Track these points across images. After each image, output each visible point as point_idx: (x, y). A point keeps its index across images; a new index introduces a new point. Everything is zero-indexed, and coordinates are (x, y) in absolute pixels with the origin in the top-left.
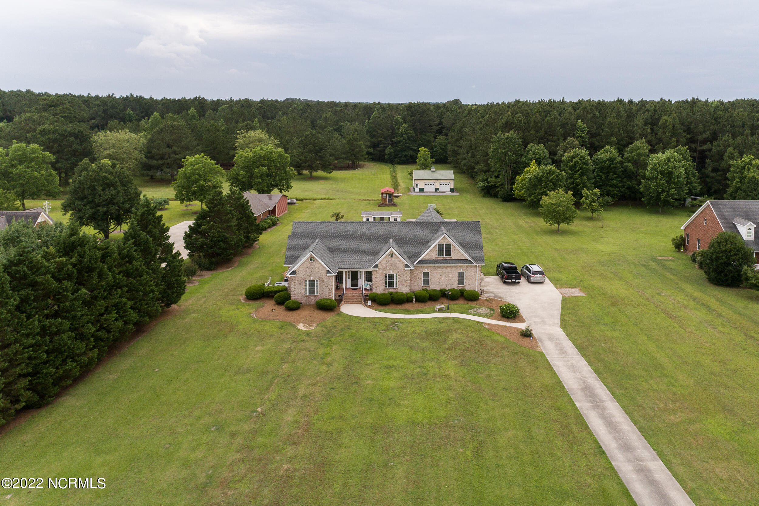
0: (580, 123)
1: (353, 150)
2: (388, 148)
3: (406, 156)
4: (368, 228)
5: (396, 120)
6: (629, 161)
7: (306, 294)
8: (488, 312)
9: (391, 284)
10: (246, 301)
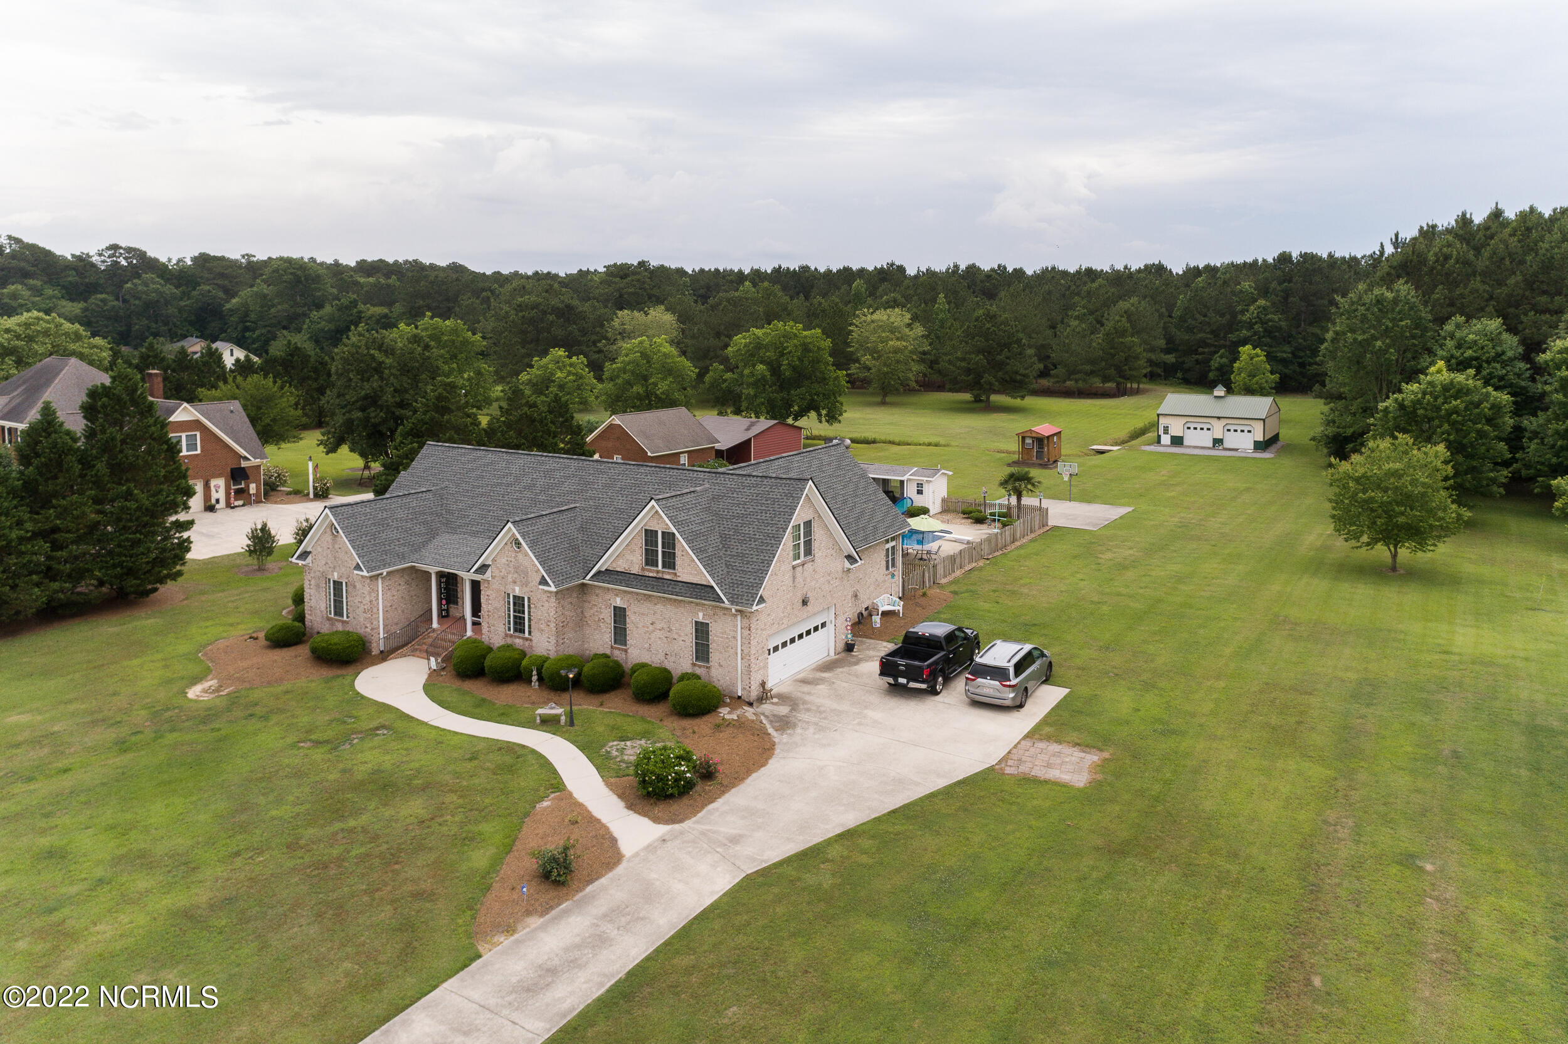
1: (1113, 356)
5: (1241, 292)
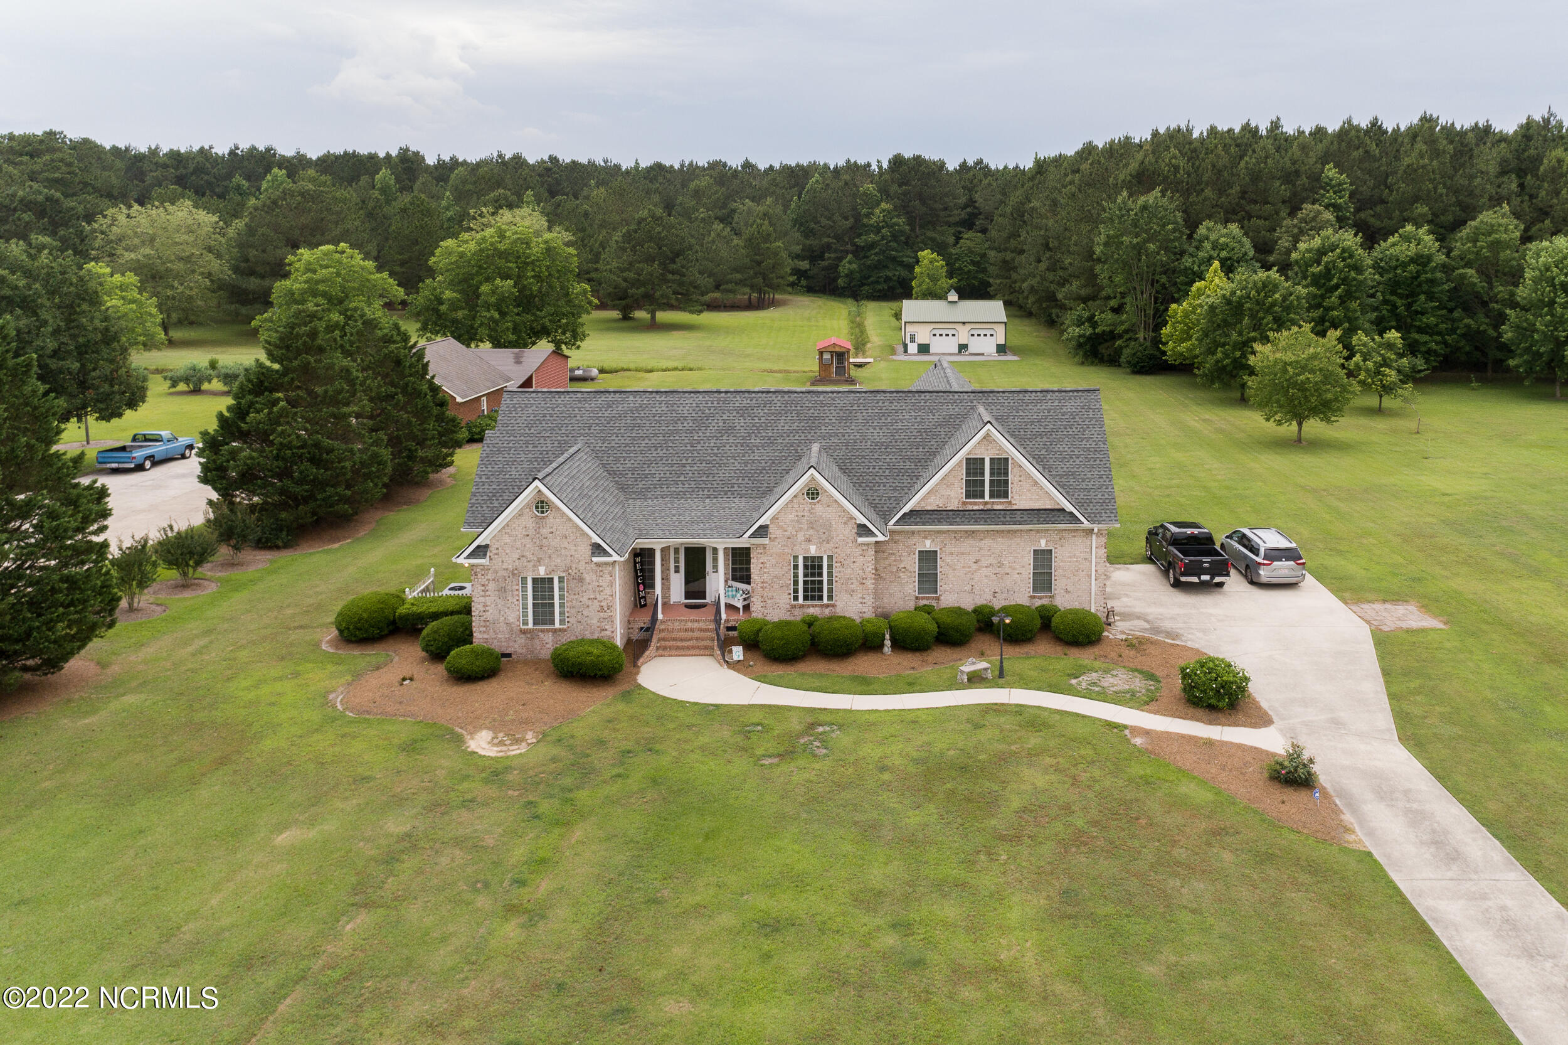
0: (1331, 172)
1: (759, 263)
2: (844, 261)
3: (888, 279)
4: (743, 412)
5: (865, 194)
6: (1469, 265)
7: (525, 622)
9: (813, 591)
10: (337, 648)
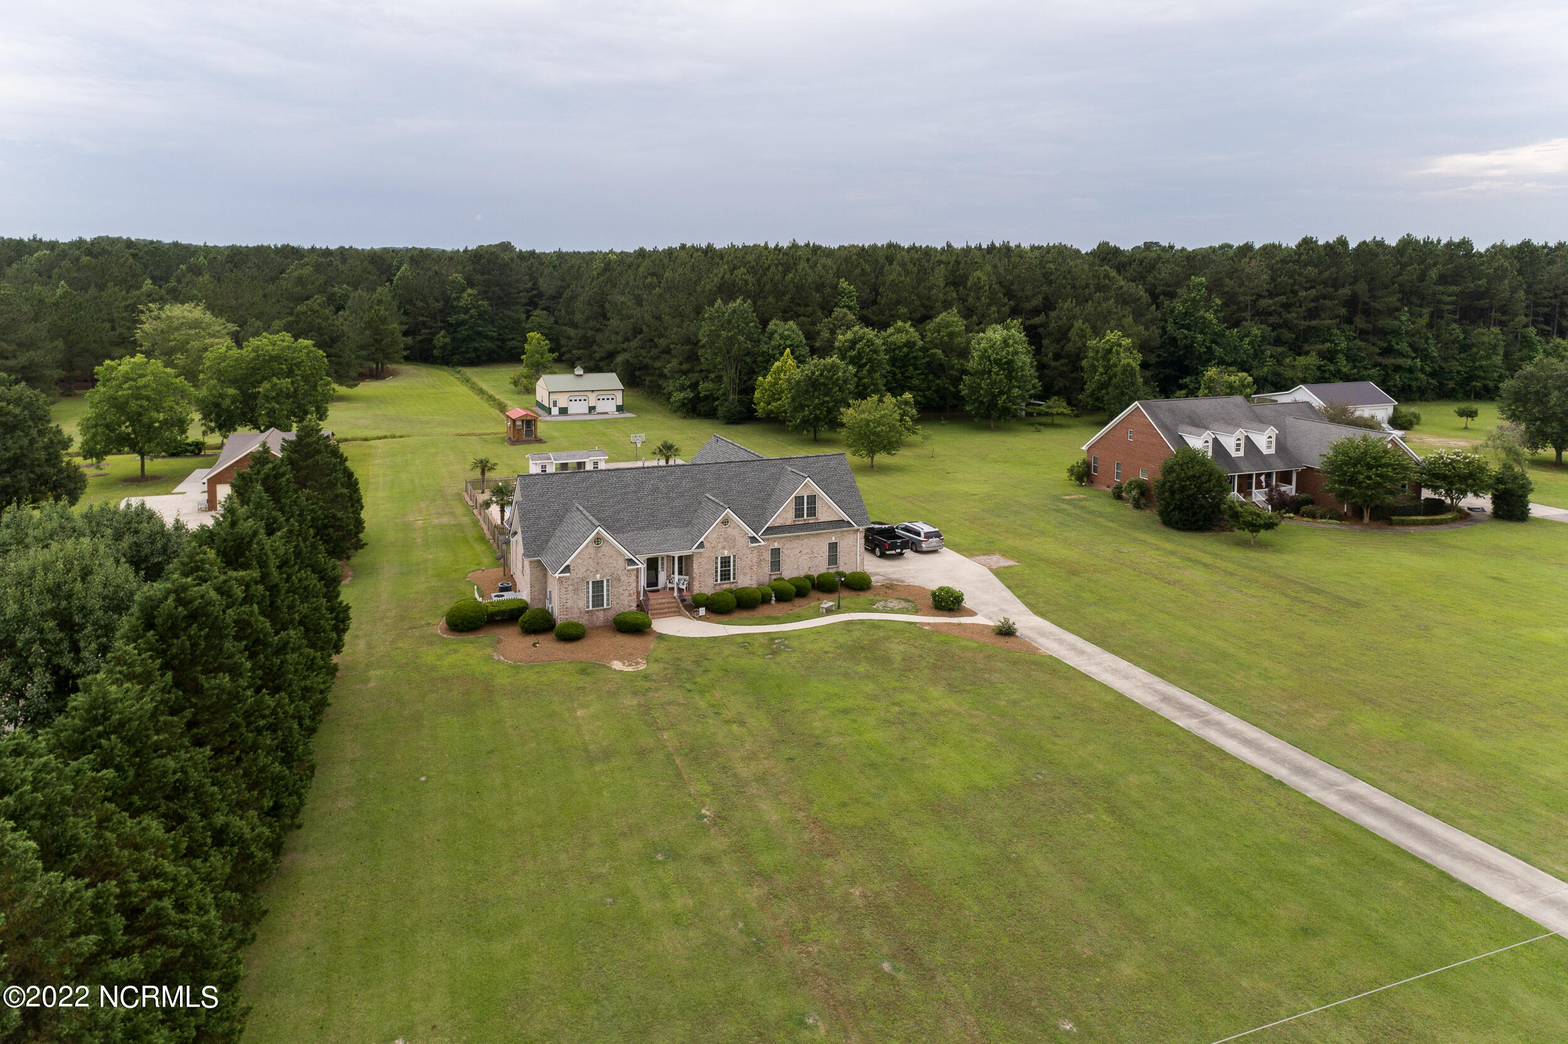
0: (844, 284)
1: (379, 341)
2: (438, 336)
5: (453, 281)
7: (588, 607)
8: (903, 604)
9: (725, 576)
